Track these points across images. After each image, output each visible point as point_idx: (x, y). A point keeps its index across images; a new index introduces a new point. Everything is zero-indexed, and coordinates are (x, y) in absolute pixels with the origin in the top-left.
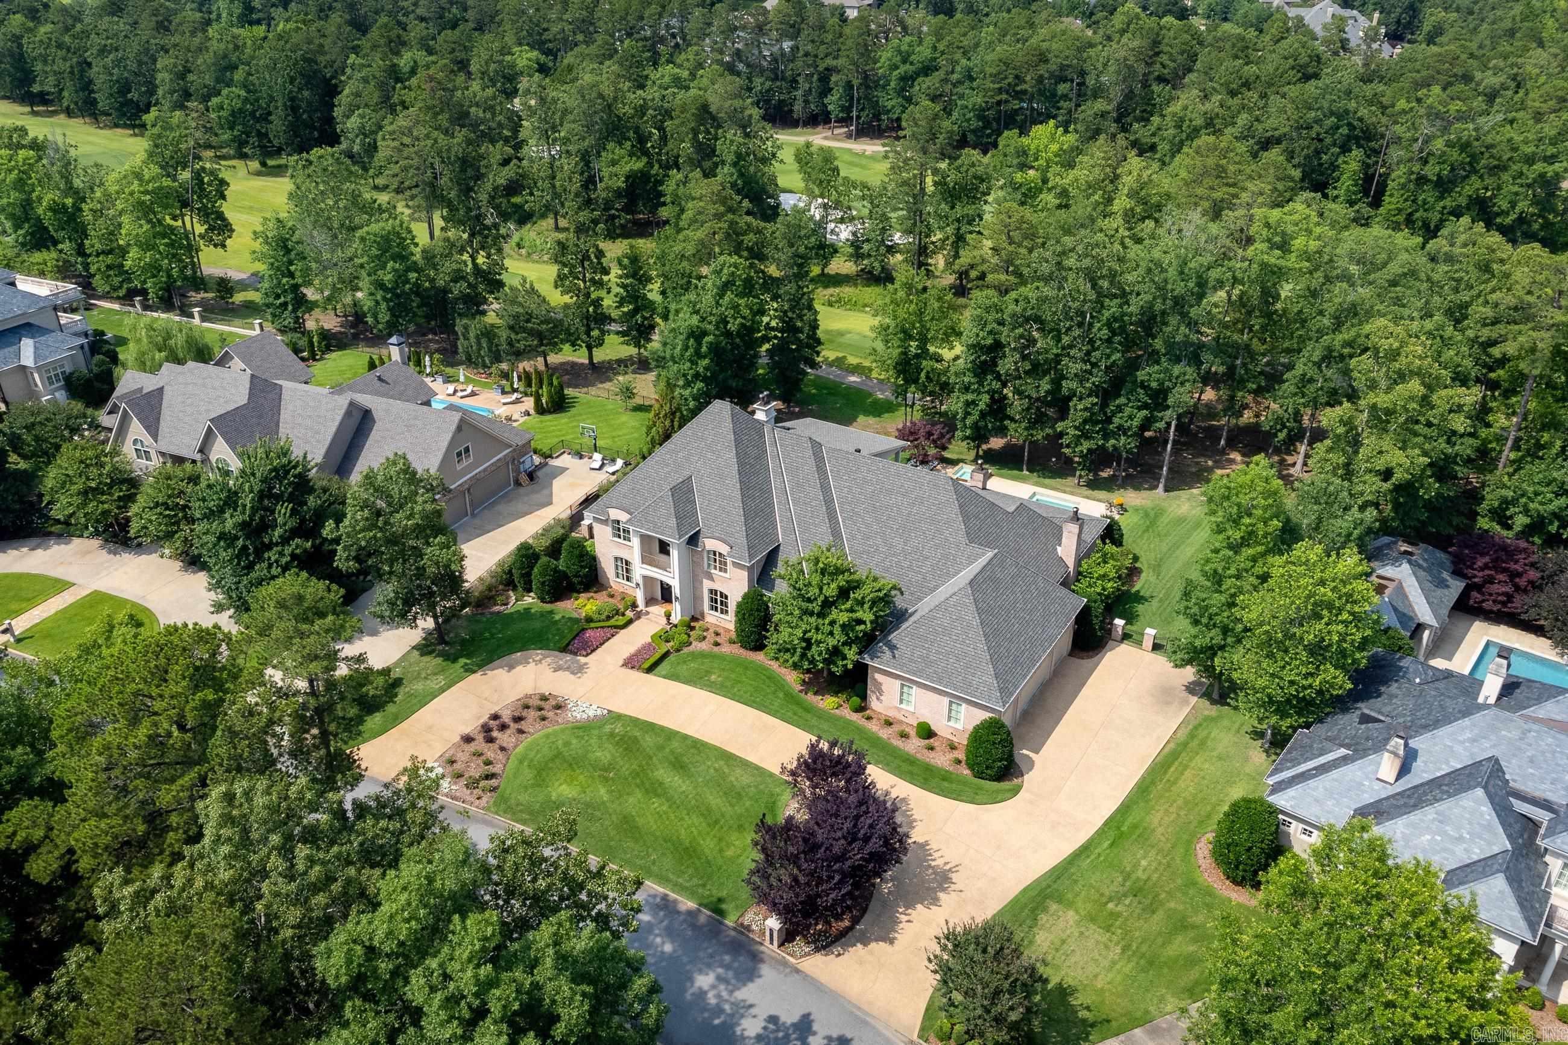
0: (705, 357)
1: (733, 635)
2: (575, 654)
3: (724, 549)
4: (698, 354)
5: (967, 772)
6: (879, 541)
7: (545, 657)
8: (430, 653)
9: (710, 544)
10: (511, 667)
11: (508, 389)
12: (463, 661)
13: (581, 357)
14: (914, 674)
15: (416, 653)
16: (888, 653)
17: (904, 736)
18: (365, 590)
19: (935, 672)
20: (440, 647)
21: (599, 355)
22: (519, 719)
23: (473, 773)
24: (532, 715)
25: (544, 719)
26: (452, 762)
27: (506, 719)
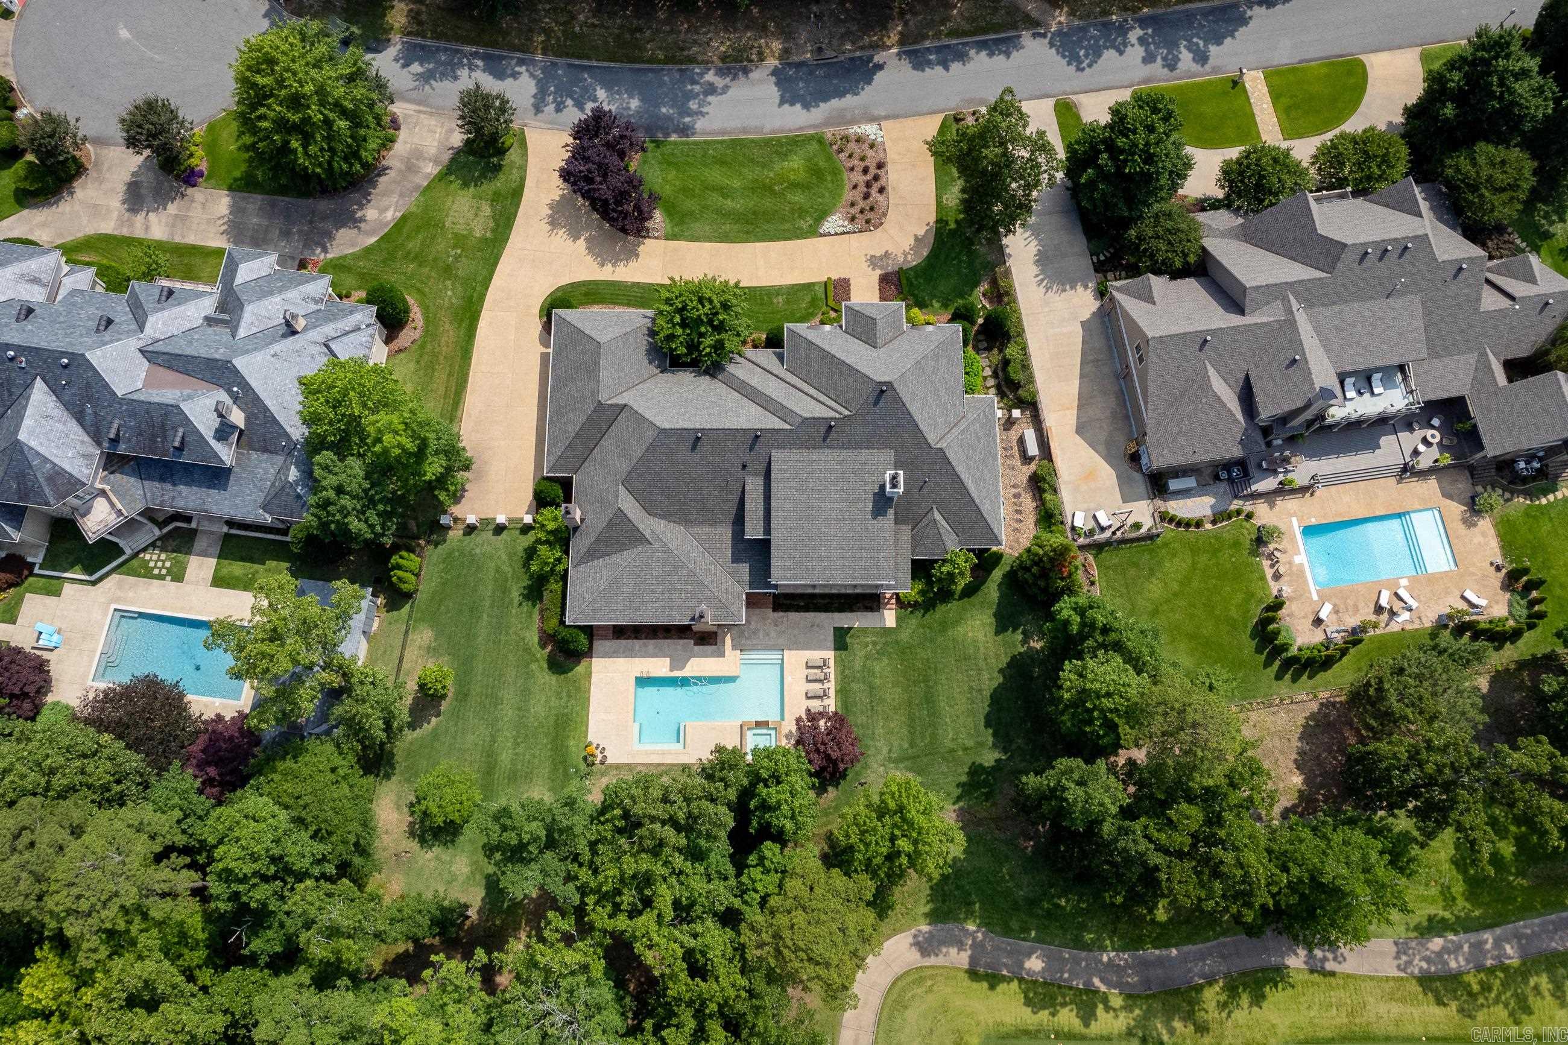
2: (888, 274)
7: (906, 261)
10: (917, 239)
22: (866, 196)
23: (852, 145)
24: (861, 204)
25: (853, 205)
26: (872, 146)
27: (874, 191)
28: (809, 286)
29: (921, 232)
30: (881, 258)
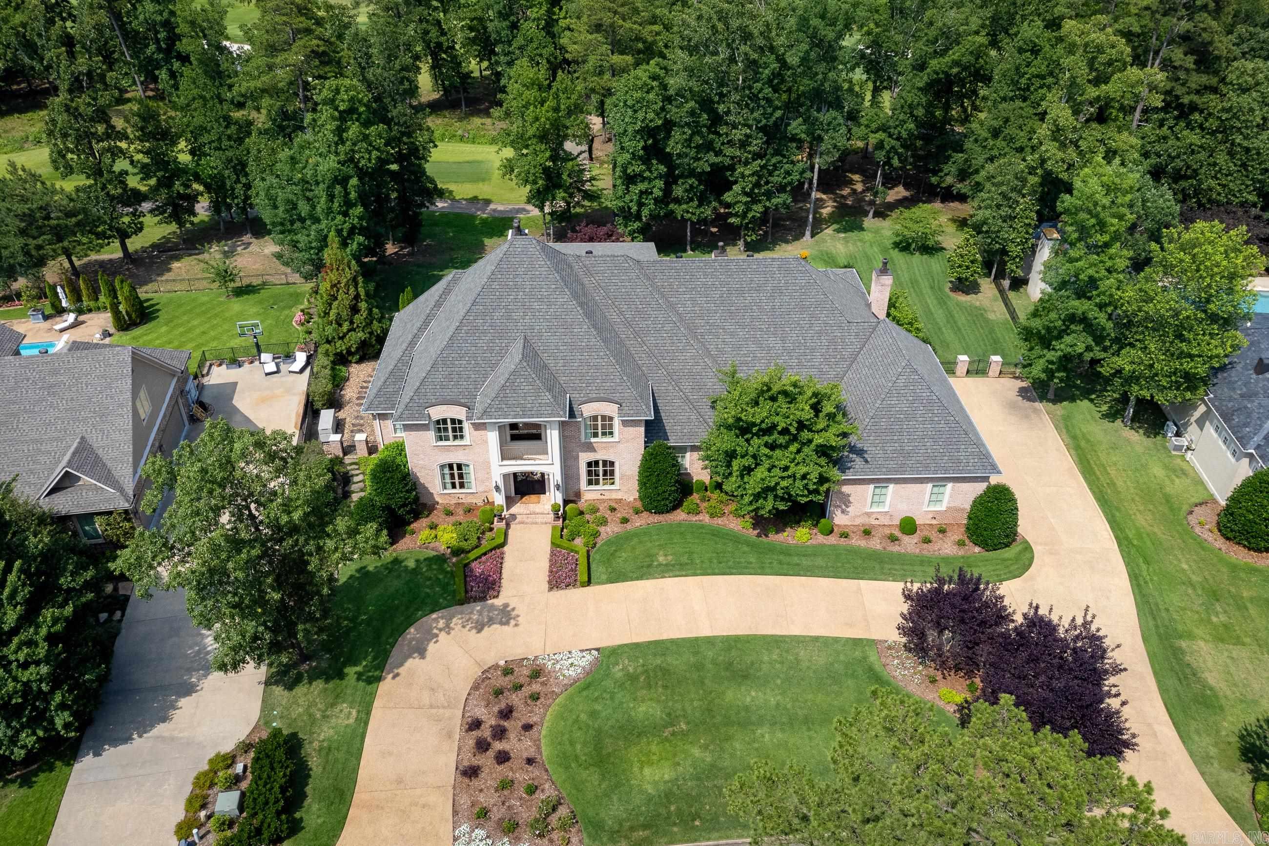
0: (355, 205)
1: (639, 504)
2: (483, 599)
3: (610, 409)
4: (348, 204)
5: (977, 549)
6: (753, 347)
7: (449, 619)
8: (298, 680)
9: (588, 410)
10: (422, 652)
11: (49, 311)
12: (351, 671)
13: (112, 252)
14: (897, 472)
15: (278, 690)
16: (858, 461)
17: (893, 539)
18: (114, 636)
19: (918, 462)
20: (305, 667)
21: (135, 243)
22: (507, 713)
23: (526, 814)
24: (516, 699)
25: (535, 697)
26: (483, 814)
27: (490, 720)
28: (617, 577)
29: (413, 663)
30: (491, 621)
